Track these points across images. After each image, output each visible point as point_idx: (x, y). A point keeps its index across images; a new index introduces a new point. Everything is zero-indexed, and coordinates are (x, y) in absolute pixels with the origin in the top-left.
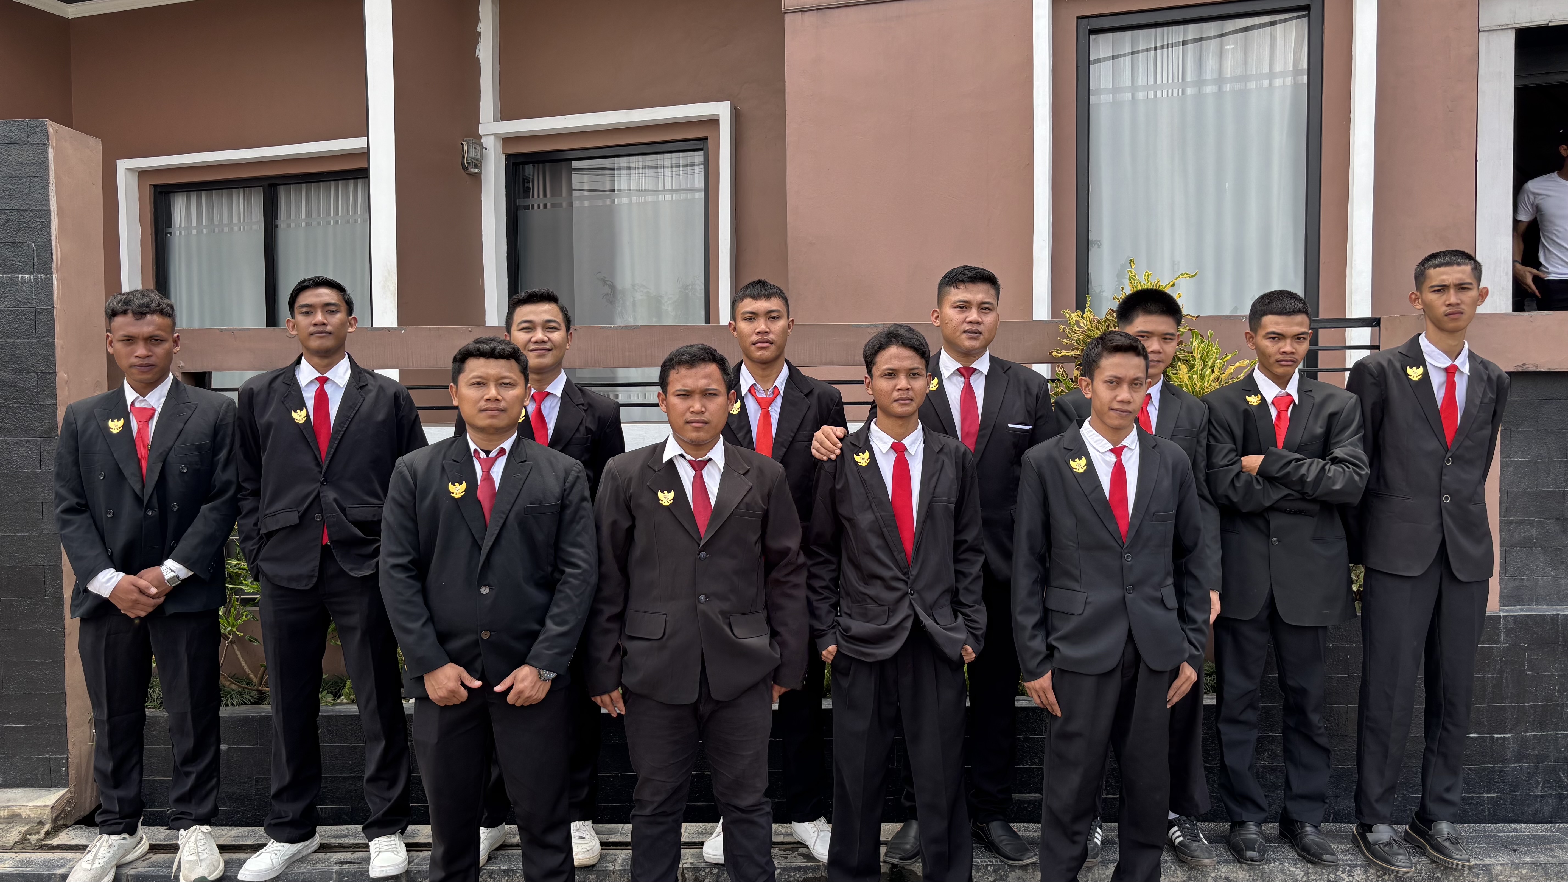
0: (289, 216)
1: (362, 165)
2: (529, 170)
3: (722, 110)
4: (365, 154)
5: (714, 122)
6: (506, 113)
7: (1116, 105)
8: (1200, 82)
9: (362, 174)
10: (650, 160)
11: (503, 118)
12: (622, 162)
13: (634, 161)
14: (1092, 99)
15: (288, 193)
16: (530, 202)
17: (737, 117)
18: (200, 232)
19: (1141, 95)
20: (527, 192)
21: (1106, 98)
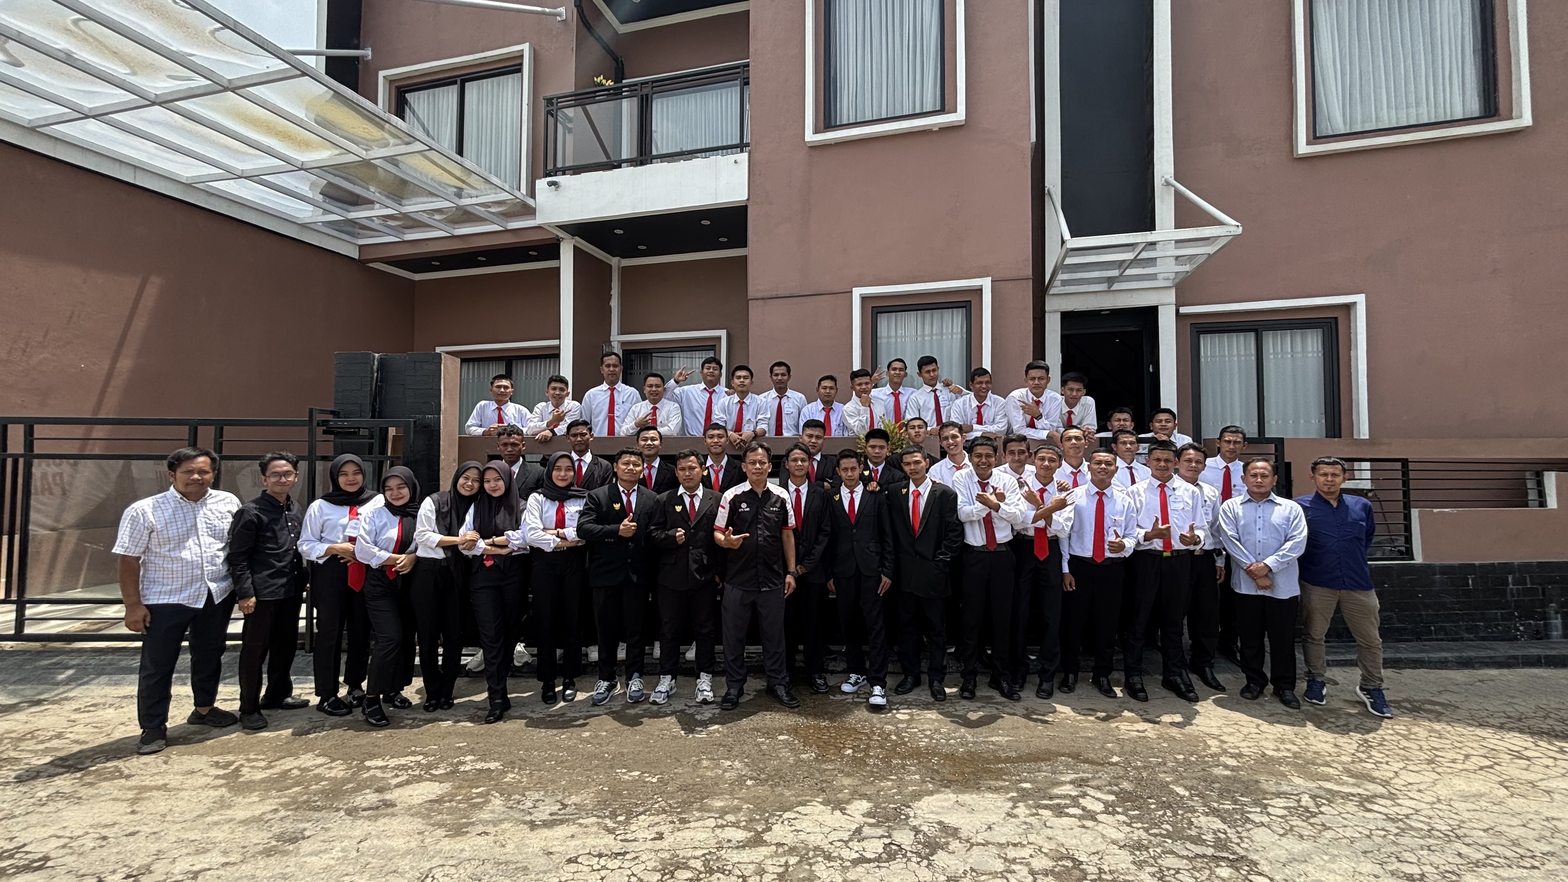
0: (517, 375)
1: (557, 352)
2: (633, 356)
3: (723, 333)
4: (558, 347)
5: (719, 338)
6: (622, 332)
7: (889, 343)
8: (923, 335)
9: (557, 356)
10: (689, 354)
11: (622, 334)
12: (677, 354)
13: (682, 354)
14: (879, 341)
15: (517, 364)
16: (633, 371)
17: (729, 337)
18: (473, 381)
19: (899, 340)
20: (632, 367)
21: (884, 341)
